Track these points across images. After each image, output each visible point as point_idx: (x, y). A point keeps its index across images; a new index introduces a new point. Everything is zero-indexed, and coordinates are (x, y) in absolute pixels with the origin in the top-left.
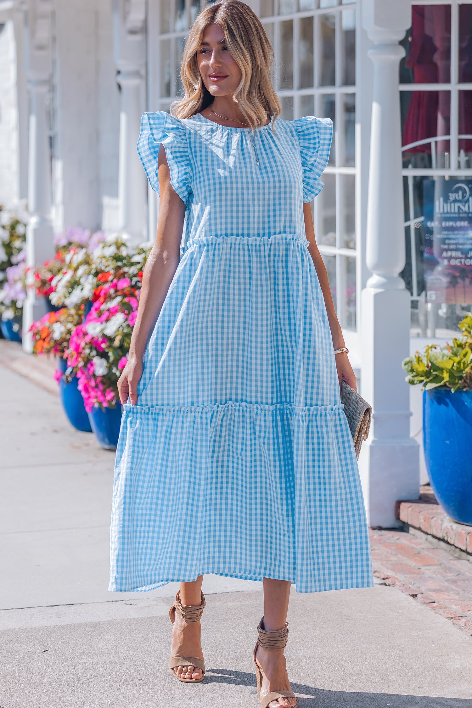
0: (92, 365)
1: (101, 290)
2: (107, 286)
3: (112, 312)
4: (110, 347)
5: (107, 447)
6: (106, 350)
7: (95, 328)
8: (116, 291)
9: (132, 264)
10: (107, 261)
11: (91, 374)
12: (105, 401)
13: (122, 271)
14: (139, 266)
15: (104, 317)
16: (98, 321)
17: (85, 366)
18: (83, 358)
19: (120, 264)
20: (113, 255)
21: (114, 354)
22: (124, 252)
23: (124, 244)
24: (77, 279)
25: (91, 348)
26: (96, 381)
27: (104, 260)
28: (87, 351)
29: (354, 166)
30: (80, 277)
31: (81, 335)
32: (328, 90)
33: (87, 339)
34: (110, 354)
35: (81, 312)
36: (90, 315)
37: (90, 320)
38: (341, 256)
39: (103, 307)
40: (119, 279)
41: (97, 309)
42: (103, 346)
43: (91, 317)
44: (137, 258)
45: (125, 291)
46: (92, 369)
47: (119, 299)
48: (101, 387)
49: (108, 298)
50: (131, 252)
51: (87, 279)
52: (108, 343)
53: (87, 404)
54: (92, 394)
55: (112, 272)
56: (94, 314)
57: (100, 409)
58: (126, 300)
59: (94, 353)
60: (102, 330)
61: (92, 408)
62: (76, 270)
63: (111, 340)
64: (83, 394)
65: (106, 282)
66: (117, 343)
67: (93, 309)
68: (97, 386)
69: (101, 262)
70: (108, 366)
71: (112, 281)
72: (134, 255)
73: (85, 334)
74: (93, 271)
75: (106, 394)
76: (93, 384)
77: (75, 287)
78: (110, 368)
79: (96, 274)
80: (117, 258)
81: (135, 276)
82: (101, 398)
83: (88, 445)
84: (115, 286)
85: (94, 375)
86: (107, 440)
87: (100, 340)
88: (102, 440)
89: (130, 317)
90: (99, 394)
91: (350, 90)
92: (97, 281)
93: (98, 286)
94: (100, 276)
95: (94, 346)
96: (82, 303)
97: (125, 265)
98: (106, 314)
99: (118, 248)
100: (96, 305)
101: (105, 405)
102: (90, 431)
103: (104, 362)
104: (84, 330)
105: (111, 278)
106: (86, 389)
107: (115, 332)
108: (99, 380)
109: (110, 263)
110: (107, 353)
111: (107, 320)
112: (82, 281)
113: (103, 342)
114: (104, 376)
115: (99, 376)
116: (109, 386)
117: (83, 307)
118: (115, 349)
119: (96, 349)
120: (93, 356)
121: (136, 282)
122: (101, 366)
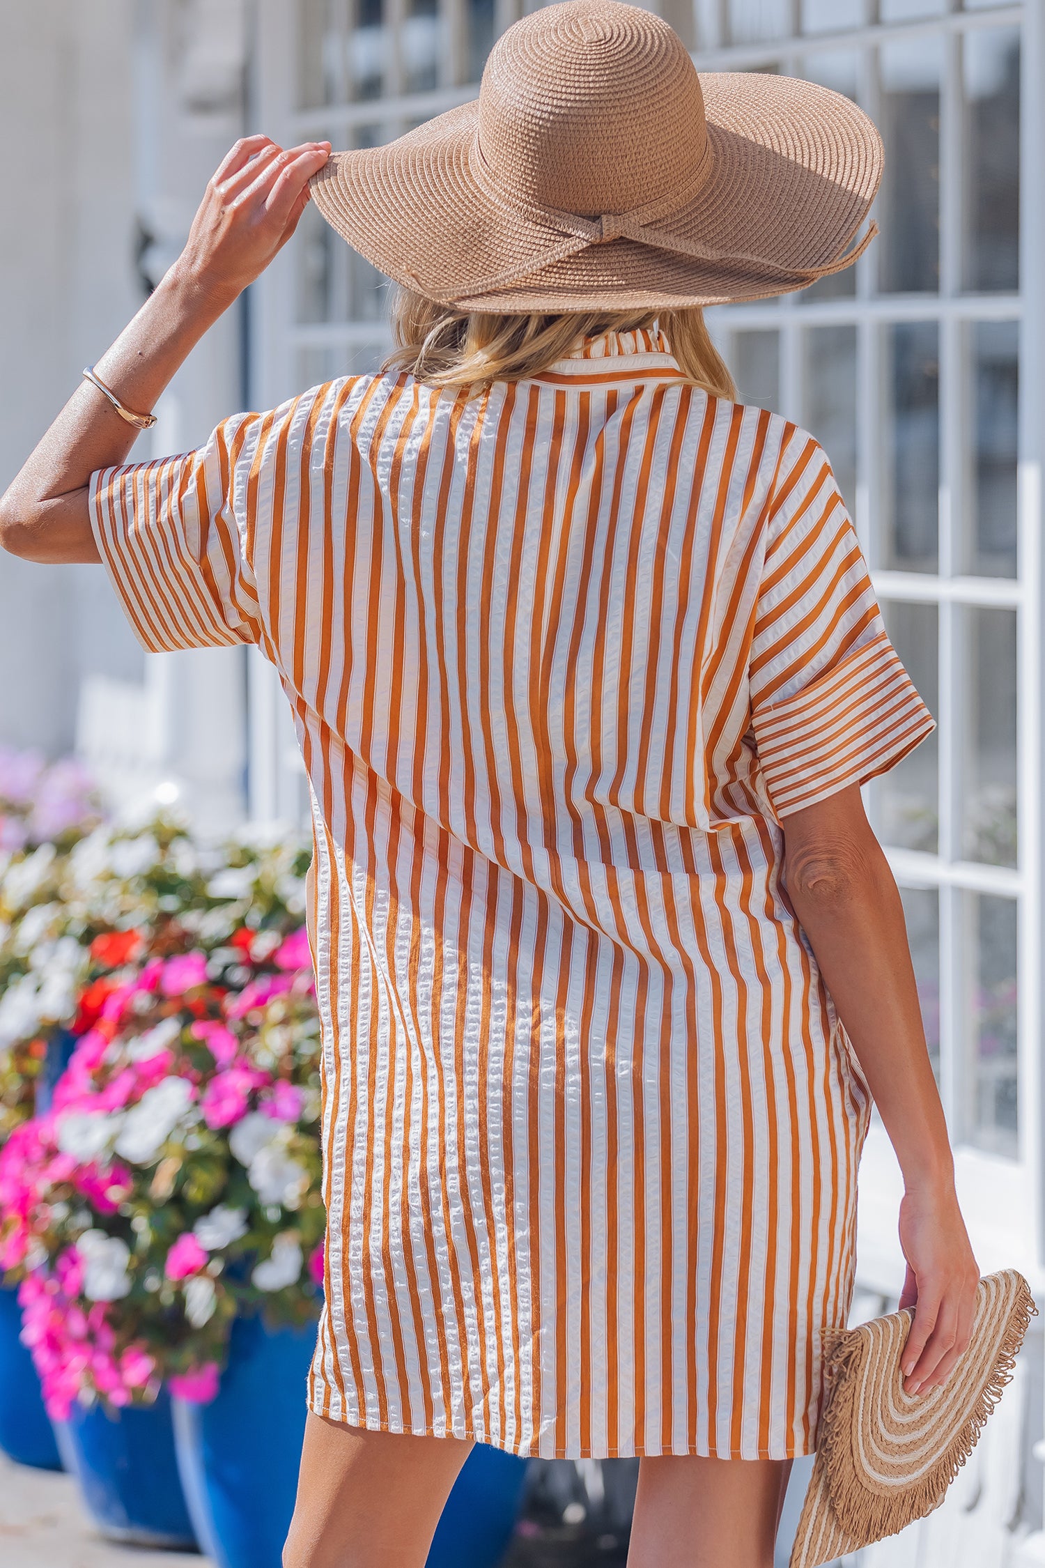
0: (74, 1262)
1: (106, 996)
2: (124, 979)
3: (149, 1075)
4: (139, 1197)
5: (119, 1532)
6: (127, 1210)
7: (85, 1132)
8: (160, 998)
9: (212, 904)
10: (125, 891)
11: (69, 1293)
12: (120, 1385)
13: (174, 928)
14: (234, 912)
15: (118, 1092)
16: (95, 1108)
17: (52, 1261)
18: (44, 1235)
19: (170, 903)
20: (146, 872)
21: (153, 1223)
22: (184, 862)
23: (181, 834)
24: (21, 955)
25: (74, 1206)
26: (87, 1317)
27: (115, 891)
28: (58, 1212)
29: (1012, 574)
30: (32, 948)
31: (37, 1153)
32: (913, 309)
33: (60, 1169)
34: (141, 1225)
35: (34, 1065)
36: (67, 1082)
37: (67, 1103)
38: (959, 890)
39: (114, 1053)
40: (167, 956)
41: (91, 1064)
42: (115, 1194)
43: (70, 1092)
44: (230, 884)
45: (193, 999)
46: (73, 1275)
47: (168, 1030)
48: (108, 1339)
49: (132, 1024)
50: (209, 861)
51: (54, 952)
52: (132, 1184)
53: (53, 1392)
54: (76, 1361)
55: (144, 932)
56: (82, 1081)
57: (99, 1408)
58: (195, 1032)
59: (84, 1219)
60: (113, 1140)
61: (72, 1405)
62: (17, 917)
63: (143, 1174)
64: (43, 1359)
65: (121, 962)
66: (162, 1186)
67: (78, 1062)
68: (91, 1337)
69: (104, 898)
70: (135, 1263)
71: (143, 963)
72: (218, 871)
73: (52, 1152)
74: (79, 929)
75: (125, 1362)
76: (77, 1326)
77: (13, 977)
78: (136, 1274)
79: (88, 937)
80: (160, 882)
81: (225, 942)
82: (109, 1378)
83: (49, 1521)
84: (152, 984)
85: (82, 1297)
86: (119, 1511)
87: (104, 1174)
88: (103, 1510)
89: (208, 1095)
90: (102, 1362)
91: (994, 308)
92: (92, 960)
93: (94, 977)
94: (101, 942)
95: (84, 1195)
96: (38, 1036)
97: (187, 906)
98: (125, 1083)
99: (164, 845)
100: (87, 1048)
101: (119, 1398)
102: (53, 1464)
103: (118, 1253)
104: (45, 1135)
105: (137, 951)
106: (53, 1342)
107: (159, 1149)
108: (97, 1316)
109: (131, 900)
110: (128, 1220)
111: (131, 1101)
112: (38, 959)
113: (115, 1181)
114: (117, 1303)
115: (100, 1303)
116: (133, 1337)
117: (41, 1049)
118: (156, 1210)
119: (89, 1207)
120: (83, 1230)
121: (226, 968)
122: (107, 1263)
